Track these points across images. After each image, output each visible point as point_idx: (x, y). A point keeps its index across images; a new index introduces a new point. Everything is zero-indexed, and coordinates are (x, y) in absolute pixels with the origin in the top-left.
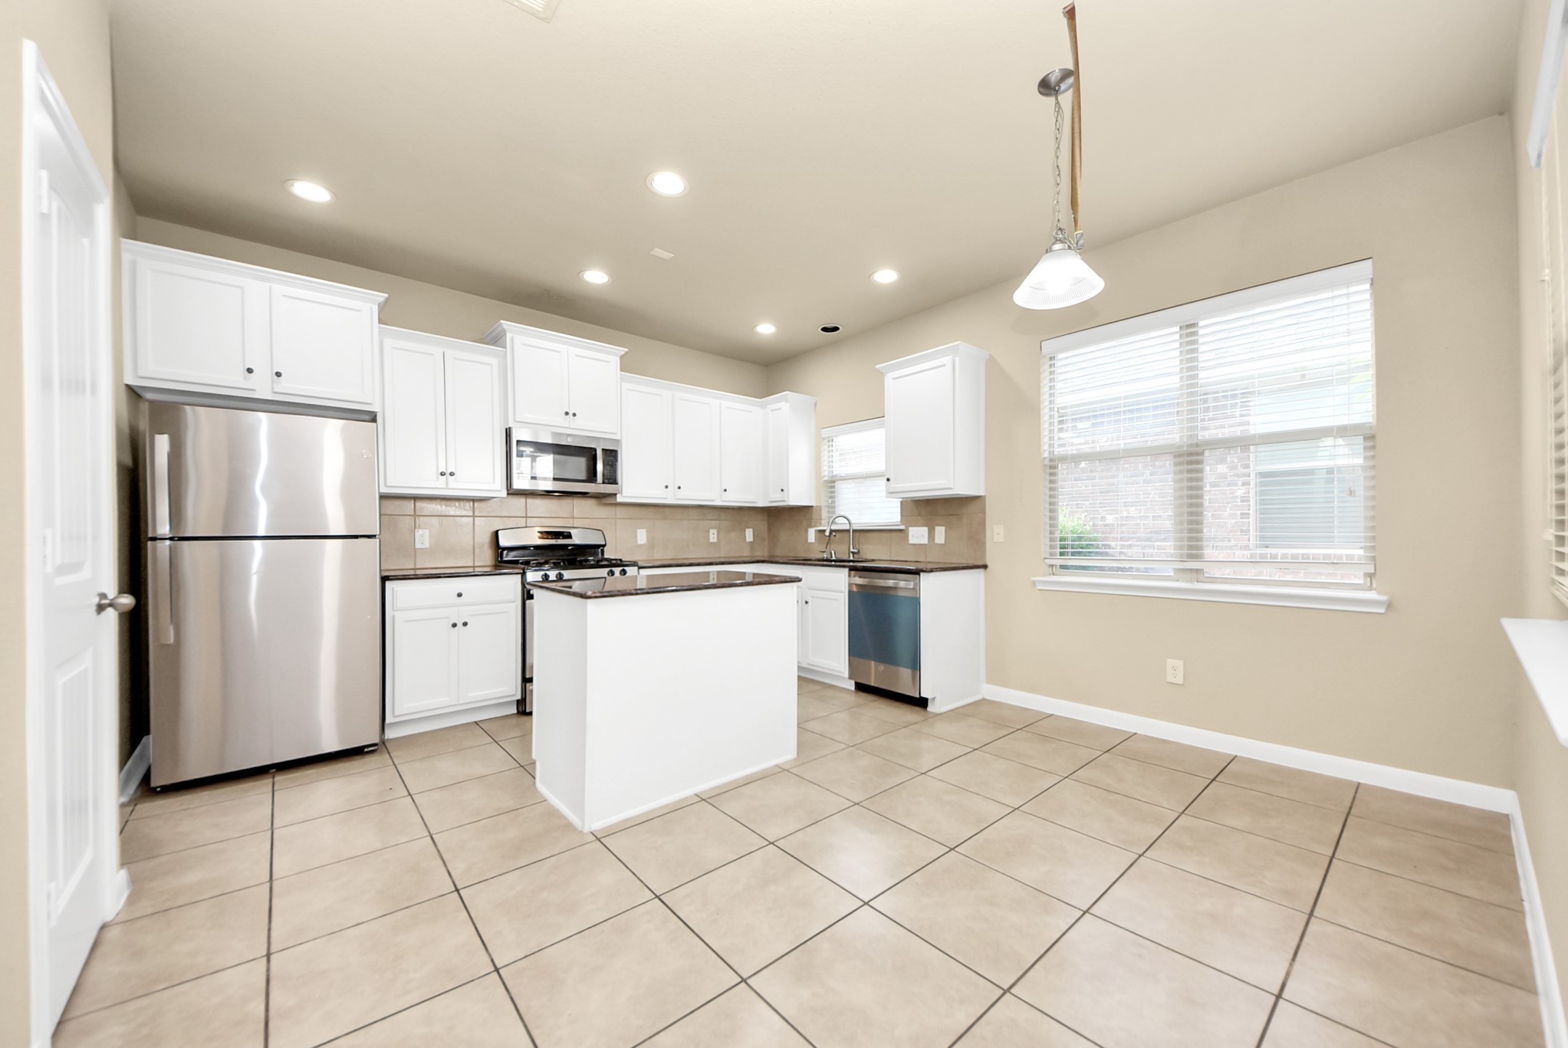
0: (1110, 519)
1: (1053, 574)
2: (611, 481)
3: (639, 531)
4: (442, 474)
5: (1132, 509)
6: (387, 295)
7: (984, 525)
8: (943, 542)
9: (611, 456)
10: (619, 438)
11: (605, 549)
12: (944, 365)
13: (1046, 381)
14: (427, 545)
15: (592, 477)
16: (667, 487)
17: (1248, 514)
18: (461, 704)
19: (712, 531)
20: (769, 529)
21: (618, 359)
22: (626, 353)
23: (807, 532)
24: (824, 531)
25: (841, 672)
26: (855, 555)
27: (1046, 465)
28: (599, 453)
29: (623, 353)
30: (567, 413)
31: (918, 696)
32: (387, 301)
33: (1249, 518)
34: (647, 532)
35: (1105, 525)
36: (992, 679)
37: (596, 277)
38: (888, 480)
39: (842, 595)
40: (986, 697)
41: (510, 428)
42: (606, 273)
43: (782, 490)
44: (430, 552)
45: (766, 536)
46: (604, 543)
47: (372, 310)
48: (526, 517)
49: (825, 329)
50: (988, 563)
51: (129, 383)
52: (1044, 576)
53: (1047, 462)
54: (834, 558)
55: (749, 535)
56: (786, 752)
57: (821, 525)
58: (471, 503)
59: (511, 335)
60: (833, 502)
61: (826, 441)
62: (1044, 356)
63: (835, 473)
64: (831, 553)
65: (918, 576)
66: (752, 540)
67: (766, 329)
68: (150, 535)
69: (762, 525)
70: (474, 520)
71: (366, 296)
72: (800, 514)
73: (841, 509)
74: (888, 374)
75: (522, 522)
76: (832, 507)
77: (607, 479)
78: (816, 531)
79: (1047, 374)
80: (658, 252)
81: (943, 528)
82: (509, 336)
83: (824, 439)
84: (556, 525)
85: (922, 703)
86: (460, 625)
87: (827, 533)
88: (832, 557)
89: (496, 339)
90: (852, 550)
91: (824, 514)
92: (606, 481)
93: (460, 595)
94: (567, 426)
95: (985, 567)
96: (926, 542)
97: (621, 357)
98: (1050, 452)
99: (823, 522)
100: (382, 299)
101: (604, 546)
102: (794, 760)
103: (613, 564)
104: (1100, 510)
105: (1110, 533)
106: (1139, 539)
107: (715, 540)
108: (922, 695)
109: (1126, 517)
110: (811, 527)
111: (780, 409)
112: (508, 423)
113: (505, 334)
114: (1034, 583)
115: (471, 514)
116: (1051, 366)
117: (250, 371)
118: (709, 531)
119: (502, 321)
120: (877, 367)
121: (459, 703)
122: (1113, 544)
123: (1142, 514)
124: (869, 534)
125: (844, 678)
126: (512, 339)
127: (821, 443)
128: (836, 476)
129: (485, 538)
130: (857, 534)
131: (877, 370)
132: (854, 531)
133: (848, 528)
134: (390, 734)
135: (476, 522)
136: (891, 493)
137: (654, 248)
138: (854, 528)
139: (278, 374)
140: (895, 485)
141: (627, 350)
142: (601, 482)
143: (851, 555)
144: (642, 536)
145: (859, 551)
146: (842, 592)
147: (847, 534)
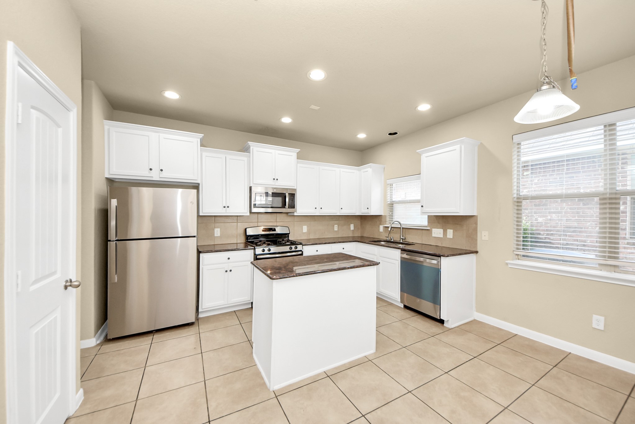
0: (540, 220)
1: (518, 259)
2: (292, 207)
3: (304, 226)
4: (224, 207)
5: (554, 215)
6: (203, 135)
7: (477, 230)
8: (452, 238)
9: (292, 196)
10: (296, 188)
11: (289, 235)
12: (455, 150)
13: (515, 157)
14: (219, 235)
15: (284, 205)
16: (316, 208)
17: (626, 220)
18: (229, 304)
19: (335, 226)
20: (361, 224)
21: (296, 154)
22: (299, 151)
23: (379, 227)
24: (388, 227)
25: (397, 299)
26: (403, 240)
27: (515, 201)
28: (287, 195)
29: (298, 151)
30: (274, 179)
31: (439, 319)
32: (203, 137)
33: (626, 222)
34: (307, 227)
35: (538, 223)
36: (479, 310)
37: (286, 120)
38: (422, 206)
39: (397, 261)
40: (476, 319)
41: (251, 187)
42: (290, 118)
43: (368, 208)
44: (220, 237)
45: (360, 227)
46: (289, 233)
47: (197, 141)
48: (258, 222)
49: (390, 134)
50: (478, 250)
51: (107, 177)
52: (513, 260)
53: (515, 199)
54: (392, 241)
55: (352, 227)
56: (370, 350)
57: (386, 224)
58: (236, 217)
59: (252, 147)
60: (392, 214)
61: (389, 186)
62: (514, 143)
63: (393, 200)
64: (391, 238)
65: (440, 258)
66: (353, 229)
67: (362, 136)
68: (109, 239)
69: (358, 222)
70: (237, 224)
71: (194, 136)
72: (375, 219)
73: (396, 218)
74: (423, 155)
75: (256, 224)
76: (391, 216)
77: (290, 206)
78: (383, 227)
79: (515, 153)
80: (313, 107)
81: (452, 230)
82: (251, 148)
83: (388, 184)
84: (270, 225)
85: (442, 322)
86: (229, 271)
87: (389, 229)
88: (391, 240)
89: (246, 150)
90: (402, 237)
91: (388, 219)
92: (290, 207)
93: (229, 259)
94: (274, 184)
95: (476, 252)
96: (442, 236)
97: (297, 153)
98: (517, 194)
99: (387, 223)
100: (201, 137)
101: (289, 234)
102: (375, 353)
103: (293, 243)
104: (535, 215)
105: (540, 227)
106: (558, 231)
107: (337, 230)
108: (441, 318)
109: (550, 219)
110: (381, 225)
111: (367, 171)
112: (250, 185)
113: (250, 147)
114: (507, 264)
115: (236, 222)
116: (518, 148)
117: (151, 169)
118: (334, 226)
119: (249, 142)
120: (417, 151)
121: (228, 303)
122: (542, 233)
123: (560, 218)
124: (411, 230)
125: (398, 302)
126: (253, 149)
127: (388, 187)
128: (394, 201)
129: (241, 231)
130: (404, 230)
131: (417, 153)
132: (403, 228)
133: (400, 227)
134: (201, 316)
135: (238, 225)
136: (423, 213)
137: (311, 105)
138: (403, 227)
139: (161, 170)
140: (425, 209)
141: (300, 150)
142: (288, 208)
143: (401, 240)
144: (305, 229)
145: (405, 238)
146: (397, 260)
147: (399, 229)
